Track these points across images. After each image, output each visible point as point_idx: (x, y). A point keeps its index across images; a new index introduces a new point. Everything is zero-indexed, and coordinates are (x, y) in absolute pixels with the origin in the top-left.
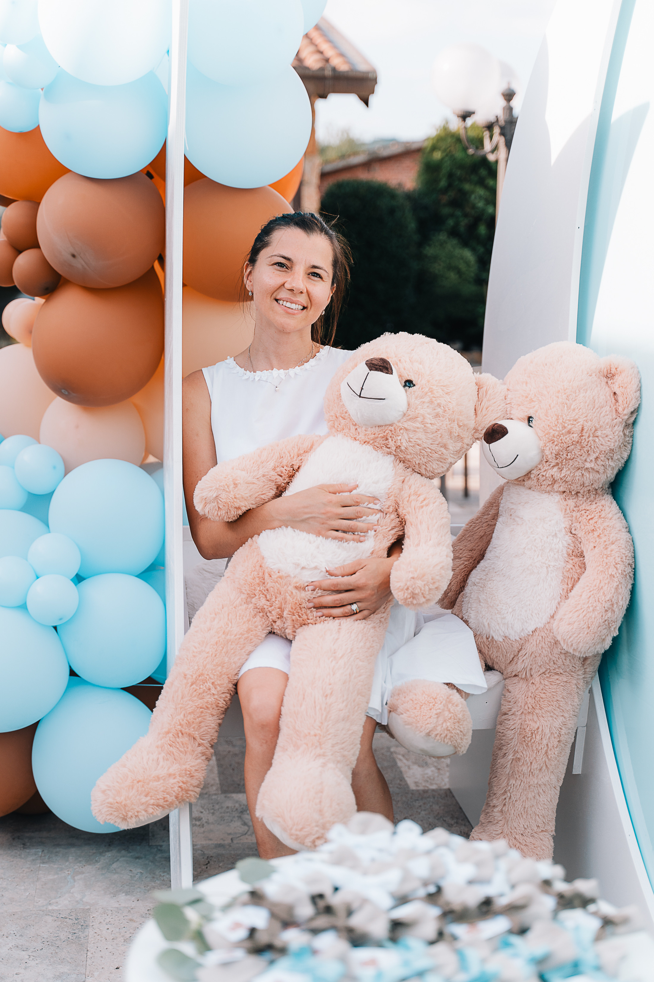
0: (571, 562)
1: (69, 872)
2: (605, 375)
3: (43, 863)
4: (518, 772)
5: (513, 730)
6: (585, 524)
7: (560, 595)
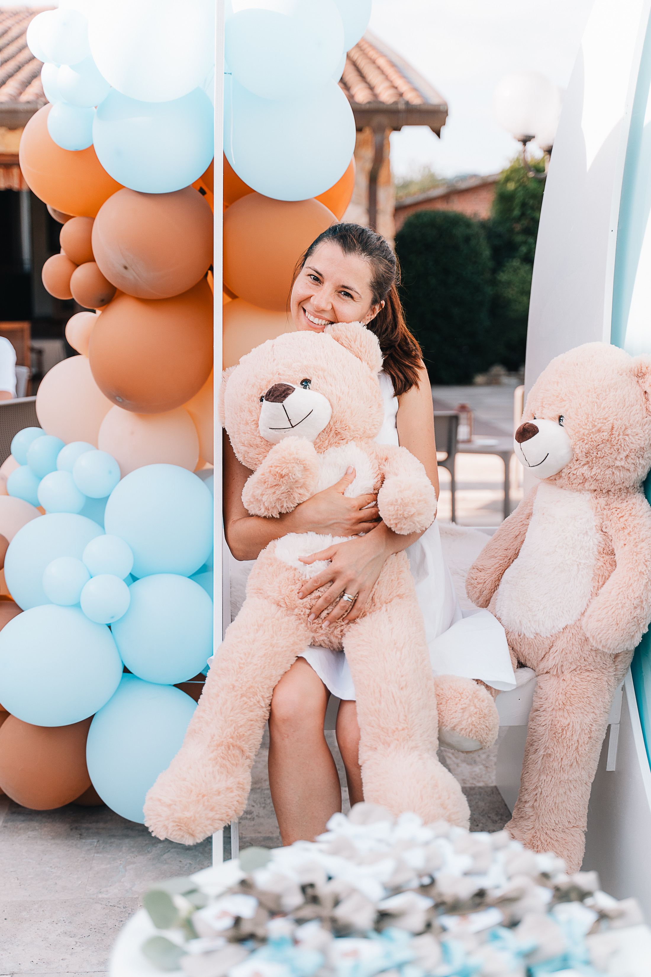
0: (602, 559)
1: (121, 862)
2: (636, 374)
3: (98, 853)
4: (549, 767)
5: (544, 726)
6: (615, 522)
7: (591, 592)
